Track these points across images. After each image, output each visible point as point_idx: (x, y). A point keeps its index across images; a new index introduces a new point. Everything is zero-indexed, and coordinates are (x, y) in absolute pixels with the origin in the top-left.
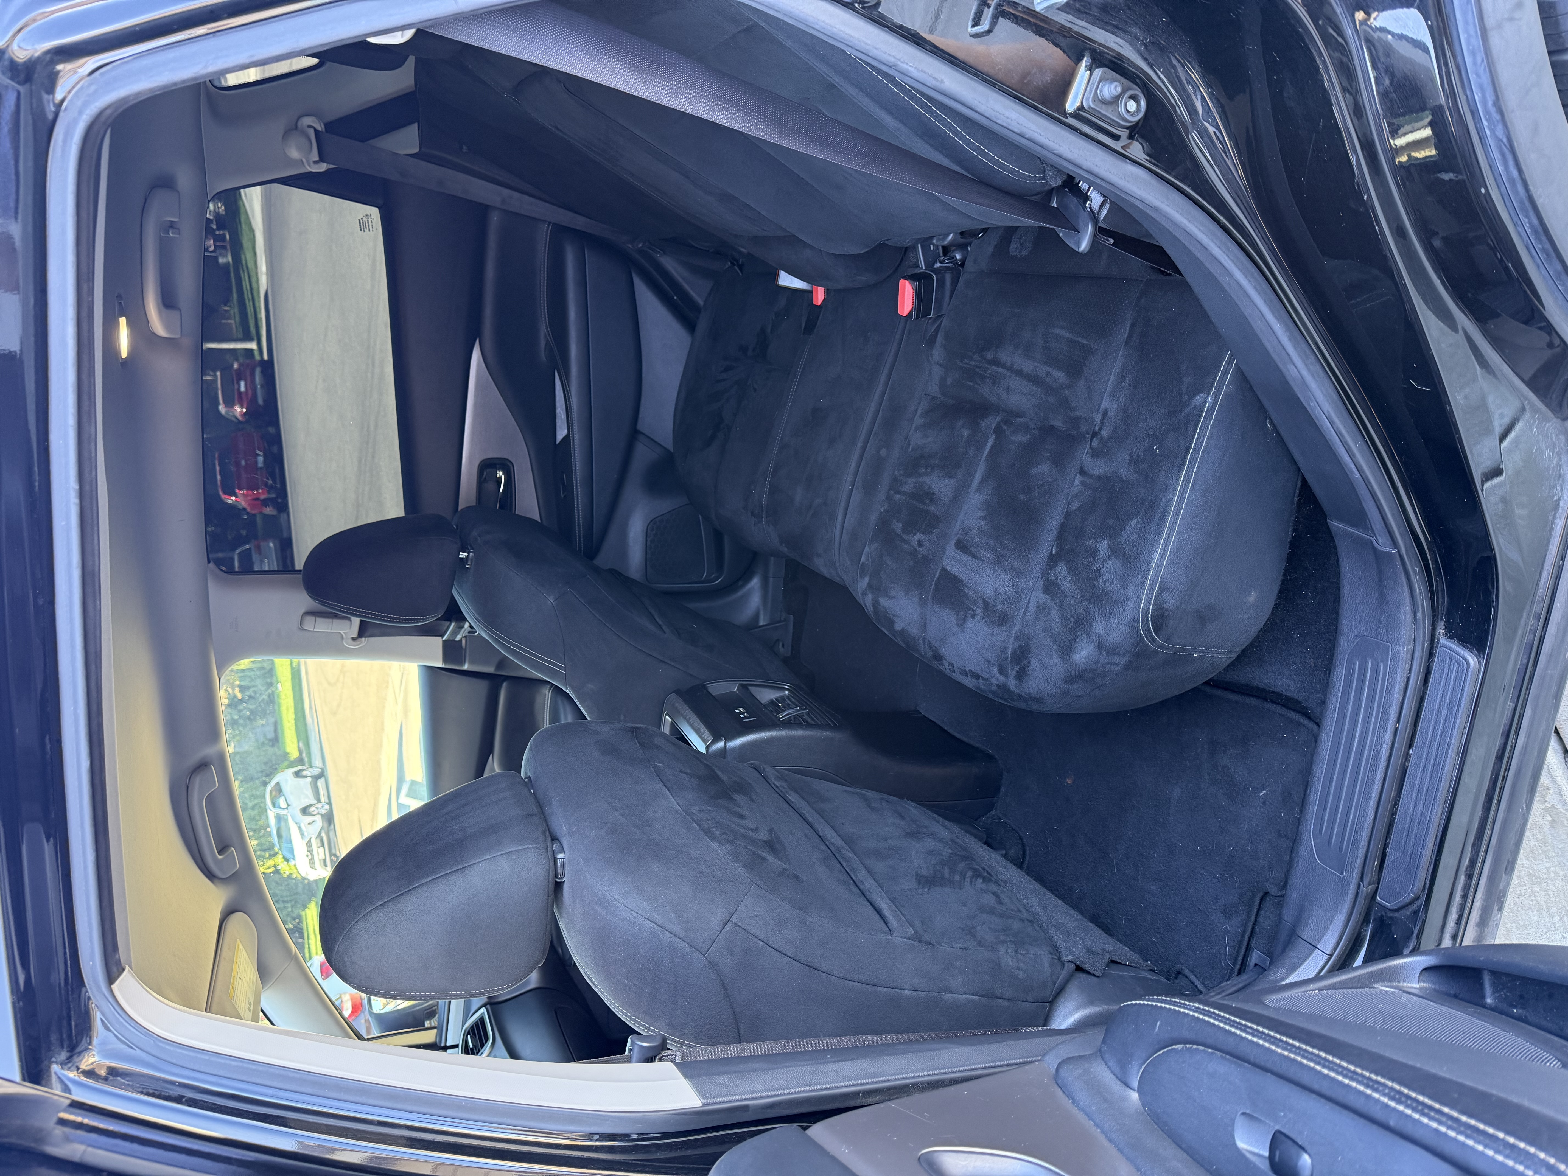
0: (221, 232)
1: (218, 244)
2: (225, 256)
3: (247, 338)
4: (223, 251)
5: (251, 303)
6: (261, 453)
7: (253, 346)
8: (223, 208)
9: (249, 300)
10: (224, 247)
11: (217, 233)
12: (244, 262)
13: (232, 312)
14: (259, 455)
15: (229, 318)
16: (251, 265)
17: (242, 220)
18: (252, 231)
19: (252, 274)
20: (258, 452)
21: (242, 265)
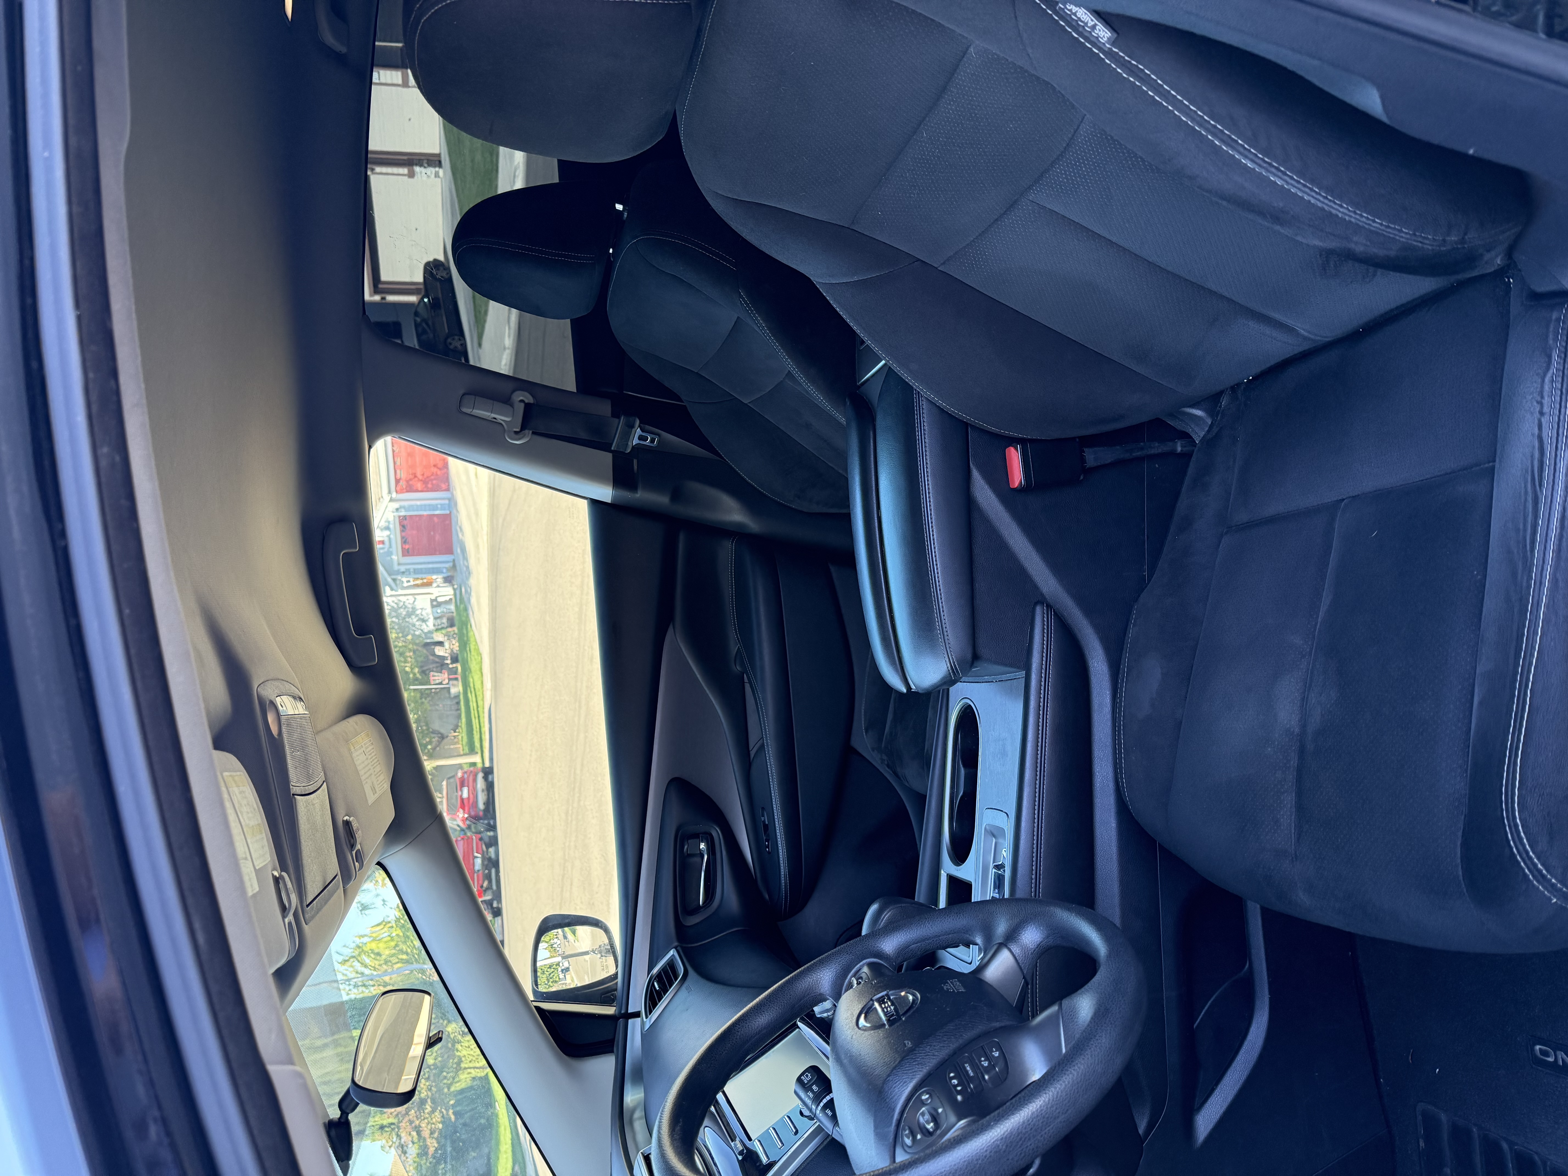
0: (454, 665)
1: (451, 677)
2: (457, 686)
3: (472, 751)
4: (455, 682)
5: (477, 721)
6: (479, 855)
7: (477, 759)
8: (457, 644)
9: (475, 718)
10: (456, 679)
11: (451, 666)
12: (472, 685)
13: (460, 737)
14: (477, 857)
15: (457, 743)
16: (478, 686)
17: (472, 647)
18: (480, 654)
19: (479, 693)
20: (476, 854)
21: (470, 687)
